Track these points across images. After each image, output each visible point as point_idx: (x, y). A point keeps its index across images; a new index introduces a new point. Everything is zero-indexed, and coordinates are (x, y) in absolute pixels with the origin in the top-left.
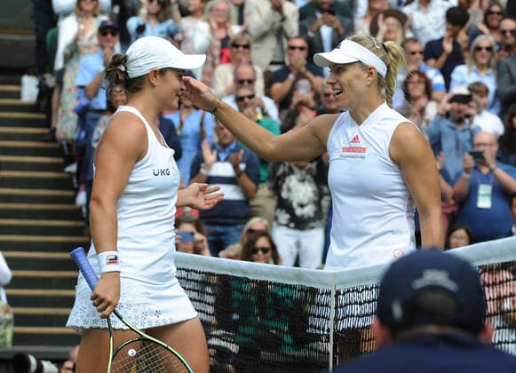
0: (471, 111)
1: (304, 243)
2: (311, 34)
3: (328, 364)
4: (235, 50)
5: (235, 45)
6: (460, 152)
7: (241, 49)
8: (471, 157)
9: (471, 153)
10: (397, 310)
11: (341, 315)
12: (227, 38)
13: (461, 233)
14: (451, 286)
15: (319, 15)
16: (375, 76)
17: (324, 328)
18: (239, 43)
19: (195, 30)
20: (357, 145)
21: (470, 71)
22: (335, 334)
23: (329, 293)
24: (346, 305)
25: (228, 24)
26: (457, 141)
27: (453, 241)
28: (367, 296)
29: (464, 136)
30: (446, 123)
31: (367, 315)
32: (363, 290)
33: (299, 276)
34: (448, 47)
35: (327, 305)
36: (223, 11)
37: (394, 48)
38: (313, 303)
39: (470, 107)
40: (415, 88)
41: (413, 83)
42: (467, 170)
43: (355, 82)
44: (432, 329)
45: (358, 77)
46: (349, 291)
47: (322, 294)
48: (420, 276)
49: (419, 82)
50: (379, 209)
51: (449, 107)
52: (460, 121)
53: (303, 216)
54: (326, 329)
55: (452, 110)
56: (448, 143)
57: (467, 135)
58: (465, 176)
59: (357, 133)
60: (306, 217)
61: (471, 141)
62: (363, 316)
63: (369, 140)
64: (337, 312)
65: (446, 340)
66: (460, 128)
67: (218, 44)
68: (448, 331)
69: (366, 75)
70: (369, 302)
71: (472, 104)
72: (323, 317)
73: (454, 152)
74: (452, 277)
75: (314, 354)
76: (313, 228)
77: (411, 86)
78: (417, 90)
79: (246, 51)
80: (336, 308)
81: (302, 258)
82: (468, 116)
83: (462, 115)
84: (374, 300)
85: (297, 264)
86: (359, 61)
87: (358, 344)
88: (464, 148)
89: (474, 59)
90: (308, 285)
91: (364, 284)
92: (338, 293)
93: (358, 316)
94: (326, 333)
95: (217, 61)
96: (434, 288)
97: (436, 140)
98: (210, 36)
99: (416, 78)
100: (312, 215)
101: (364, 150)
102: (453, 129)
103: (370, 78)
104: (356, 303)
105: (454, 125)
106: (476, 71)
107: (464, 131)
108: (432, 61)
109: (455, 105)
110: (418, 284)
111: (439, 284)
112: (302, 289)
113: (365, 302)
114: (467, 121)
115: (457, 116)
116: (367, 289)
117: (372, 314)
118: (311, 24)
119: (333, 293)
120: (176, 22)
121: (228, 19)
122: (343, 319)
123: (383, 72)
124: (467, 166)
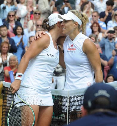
0: (115, 36)
1: (59, 81)
2: (61, 10)
3: (66, 122)
4: (35, 15)
5: (36, 13)
6: (111, 49)
7: (38, 15)
8: (115, 51)
9: (115, 50)
10: (90, 104)
11: (71, 105)
12: (33, 11)
13: (111, 77)
14: (108, 95)
15: (64, 4)
16: (77, 25)
17: (65, 110)
18: (37, 13)
19: (21, 8)
20: (73, 48)
21: (113, 23)
22: (69, 111)
23: (67, 98)
24: (72, 102)
25: (33, 6)
26: (110, 46)
27: (108, 80)
28: (79, 98)
29: (112, 44)
30: (106, 40)
31: (80, 105)
32: (78, 97)
33: (56, 92)
34: (107, 14)
35: (66, 102)
36: (31, 2)
37: (85, 16)
38: (61, 101)
39: (114, 35)
40: (95, 28)
41: (94, 26)
42: (113, 56)
43: (70, 27)
44: (101, 110)
45: (72, 25)
46: (73, 97)
47: (64, 98)
48: (97, 92)
49: (96, 26)
50: (81, 69)
51: (107, 35)
52: (111, 39)
53: (58, 71)
54: (66, 110)
55: (108, 35)
56: (107, 47)
57: (113, 44)
58: (113, 57)
59: (72, 44)
60: (59, 72)
61: (115, 46)
62: (78, 105)
63: (76, 46)
64: (69, 104)
65: (106, 114)
66: (111, 41)
67: (29, 13)
68: (107, 111)
69: (74, 24)
70: (80, 101)
71: (115, 34)
72: (65, 106)
73: (109, 49)
74: (108, 92)
75: (62, 118)
76: (61, 75)
77: (93, 28)
78: (96, 29)
79: (39, 15)
80: (69, 103)
81: (58, 86)
82: (114, 38)
83: (111, 37)
84: (82, 100)
85: (56, 88)
86: (73, 20)
87: (76, 115)
88: (112, 48)
89: (115, 18)
90: (60, 95)
91: (79, 94)
92: (70, 98)
93: (76, 105)
94: (66, 111)
95: (29, 19)
96: (102, 96)
97: (103, 46)
98: (27, 11)
99: (95, 25)
100: (61, 71)
101: (75, 49)
102: (109, 42)
103: (75, 26)
104: (76, 101)
105: (109, 41)
106: (115, 23)
107: (112, 42)
108: (102, 19)
109: (109, 34)
110: (97, 95)
111: (104, 95)
112: (58, 96)
113: (79, 101)
114: (113, 39)
115: (110, 38)
116: (79, 96)
117: (81, 105)
118: (61, 6)
119: (68, 98)
120: (15, 6)
121: (33, 4)
122: (71, 106)
123: (81, 24)
124: (113, 54)
